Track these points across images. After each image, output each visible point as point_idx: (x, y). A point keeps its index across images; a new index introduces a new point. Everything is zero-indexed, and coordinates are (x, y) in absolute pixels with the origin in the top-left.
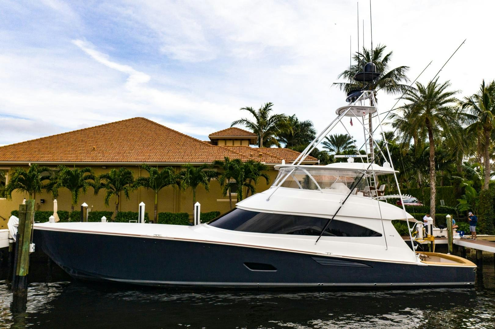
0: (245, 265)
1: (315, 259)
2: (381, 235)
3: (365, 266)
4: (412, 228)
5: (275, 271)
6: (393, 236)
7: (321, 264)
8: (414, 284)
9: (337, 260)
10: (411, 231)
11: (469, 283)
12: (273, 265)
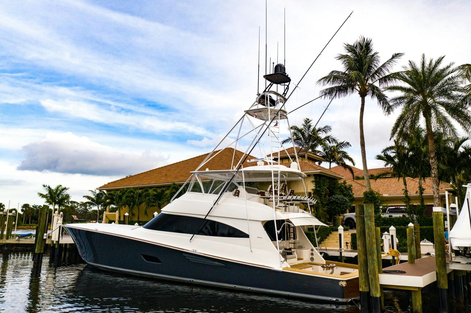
0: (142, 257)
1: (184, 255)
2: (247, 236)
3: (224, 266)
4: (279, 230)
5: (160, 263)
6: (261, 238)
7: (190, 260)
8: (272, 291)
9: (200, 258)
10: (278, 233)
11: (335, 299)
12: (159, 258)
